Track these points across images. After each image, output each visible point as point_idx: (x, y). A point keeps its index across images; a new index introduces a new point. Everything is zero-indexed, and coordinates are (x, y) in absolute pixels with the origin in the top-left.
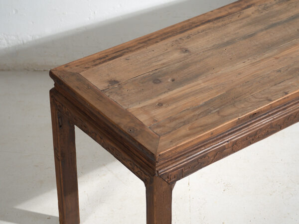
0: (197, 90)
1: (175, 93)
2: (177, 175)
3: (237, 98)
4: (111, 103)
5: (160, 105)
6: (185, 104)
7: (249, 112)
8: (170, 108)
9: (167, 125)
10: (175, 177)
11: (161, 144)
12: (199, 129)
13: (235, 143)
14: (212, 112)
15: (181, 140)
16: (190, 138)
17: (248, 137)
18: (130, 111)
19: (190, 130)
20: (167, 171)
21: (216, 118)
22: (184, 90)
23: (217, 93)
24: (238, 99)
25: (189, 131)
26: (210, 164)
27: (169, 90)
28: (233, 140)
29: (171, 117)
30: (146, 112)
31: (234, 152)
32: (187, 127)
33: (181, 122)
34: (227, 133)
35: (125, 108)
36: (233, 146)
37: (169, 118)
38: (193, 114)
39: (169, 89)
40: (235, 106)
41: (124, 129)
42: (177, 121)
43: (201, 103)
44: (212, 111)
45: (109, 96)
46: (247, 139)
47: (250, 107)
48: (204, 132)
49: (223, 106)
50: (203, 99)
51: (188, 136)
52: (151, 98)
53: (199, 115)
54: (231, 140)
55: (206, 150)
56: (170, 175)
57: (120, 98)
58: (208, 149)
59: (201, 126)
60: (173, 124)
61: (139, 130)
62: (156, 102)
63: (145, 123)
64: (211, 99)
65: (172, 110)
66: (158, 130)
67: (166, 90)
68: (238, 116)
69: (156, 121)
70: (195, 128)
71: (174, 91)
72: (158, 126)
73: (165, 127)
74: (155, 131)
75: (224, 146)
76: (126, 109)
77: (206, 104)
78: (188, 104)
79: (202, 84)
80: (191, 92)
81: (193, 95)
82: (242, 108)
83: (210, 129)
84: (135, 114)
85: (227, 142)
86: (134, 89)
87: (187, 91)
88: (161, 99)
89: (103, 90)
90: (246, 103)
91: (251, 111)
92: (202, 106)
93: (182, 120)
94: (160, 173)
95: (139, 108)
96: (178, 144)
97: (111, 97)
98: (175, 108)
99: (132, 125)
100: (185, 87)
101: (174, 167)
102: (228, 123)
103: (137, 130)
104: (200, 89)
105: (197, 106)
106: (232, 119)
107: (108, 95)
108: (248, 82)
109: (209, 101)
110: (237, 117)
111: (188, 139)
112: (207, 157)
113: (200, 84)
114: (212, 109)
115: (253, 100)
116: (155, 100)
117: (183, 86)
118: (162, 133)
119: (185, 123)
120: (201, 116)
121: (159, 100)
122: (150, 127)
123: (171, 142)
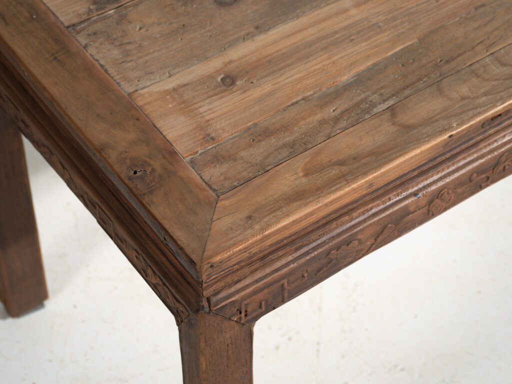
0: (336, 32)
1: (275, 42)
2: (266, 301)
3: (448, 62)
4: (91, 71)
5: (229, 81)
6: (300, 80)
7: (479, 114)
8: (256, 93)
9: (243, 154)
10: (260, 307)
11: (221, 224)
12: (335, 171)
13: (439, 194)
14: (375, 110)
15: (279, 213)
16: (306, 205)
17: (475, 175)
18: (141, 103)
19: (306, 175)
20: (237, 297)
21: (385, 131)
22: (301, 30)
23: (394, 42)
24: (453, 64)
25: (304, 180)
26: (364, 255)
27: (260, 29)
28: (433, 188)
29: (255, 125)
30: (186, 107)
31: (433, 215)
32: (300, 162)
33: (284, 146)
34: (415, 173)
35: (127, 88)
36: (430, 202)
37: (249, 129)
38: (318, 117)
39: (257, 28)
40: (440, 91)
41: (116, 167)
42: (273, 140)
43: (345, 78)
44: (374, 105)
45: (85, 47)
46: (471, 181)
47: (485, 94)
48: (348, 183)
49: (407, 92)
50: (353, 64)
51: (299, 196)
52: (204, 57)
53: (336, 120)
54: (424, 187)
55: (353, 223)
56: (246, 305)
57: (116, 53)
58: (358, 220)
59: (341, 163)
60: (258, 152)
61: (159, 170)
62: (218, 72)
63: (180, 148)
64: (375, 65)
65: (260, 100)
66: (213, 173)
67: (252, 29)
68: (451, 128)
69: (213, 139)
70: (321, 169)
71: (271, 33)
72: (217, 158)
73: (235, 160)
74: (206, 177)
75: (406, 207)
76: (130, 94)
77: (360, 80)
78: (309, 81)
79: (354, 12)
80: (319, 39)
81: (323, 49)
82: (463, 98)
83: (365, 174)
84: (153, 112)
85: (415, 194)
86: (159, 24)
87: (310, 34)
88: (231, 62)
89: (74, 25)
90: (475, 81)
91: (486, 111)
92: (347, 87)
93: (288, 138)
94: (217, 303)
95: (166, 92)
96: (268, 226)
97: (92, 51)
98: (271, 93)
99: (141, 151)
100: (304, 20)
101: (257, 281)
102: (418, 151)
103: (153, 170)
104: (347, 27)
105: (333, 89)
106: (431, 137)
107: (84, 43)
108: (482, 6)
109: (369, 69)
110: (445, 130)
111: (300, 207)
112: (356, 243)
113: (345, 11)
114: (375, 98)
115: (496, 70)
116: (214, 65)
117: (298, 17)
118: (227, 184)
119: (294, 149)
120: (343, 124)
121: (226, 65)
122: (192, 162)
123: (249, 217)
